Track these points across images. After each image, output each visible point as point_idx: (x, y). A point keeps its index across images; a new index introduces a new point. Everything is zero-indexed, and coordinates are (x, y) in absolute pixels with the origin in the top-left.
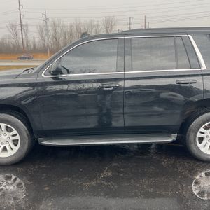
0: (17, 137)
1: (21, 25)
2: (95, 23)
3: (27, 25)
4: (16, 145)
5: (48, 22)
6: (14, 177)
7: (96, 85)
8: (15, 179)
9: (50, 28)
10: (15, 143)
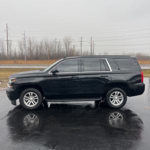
0: (37, 98)
1: (8, 41)
2: (58, 40)
3: (11, 41)
4: (36, 102)
5: (26, 39)
6: (34, 116)
7: (70, 77)
8: (35, 117)
9: (27, 43)
10: (36, 100)
